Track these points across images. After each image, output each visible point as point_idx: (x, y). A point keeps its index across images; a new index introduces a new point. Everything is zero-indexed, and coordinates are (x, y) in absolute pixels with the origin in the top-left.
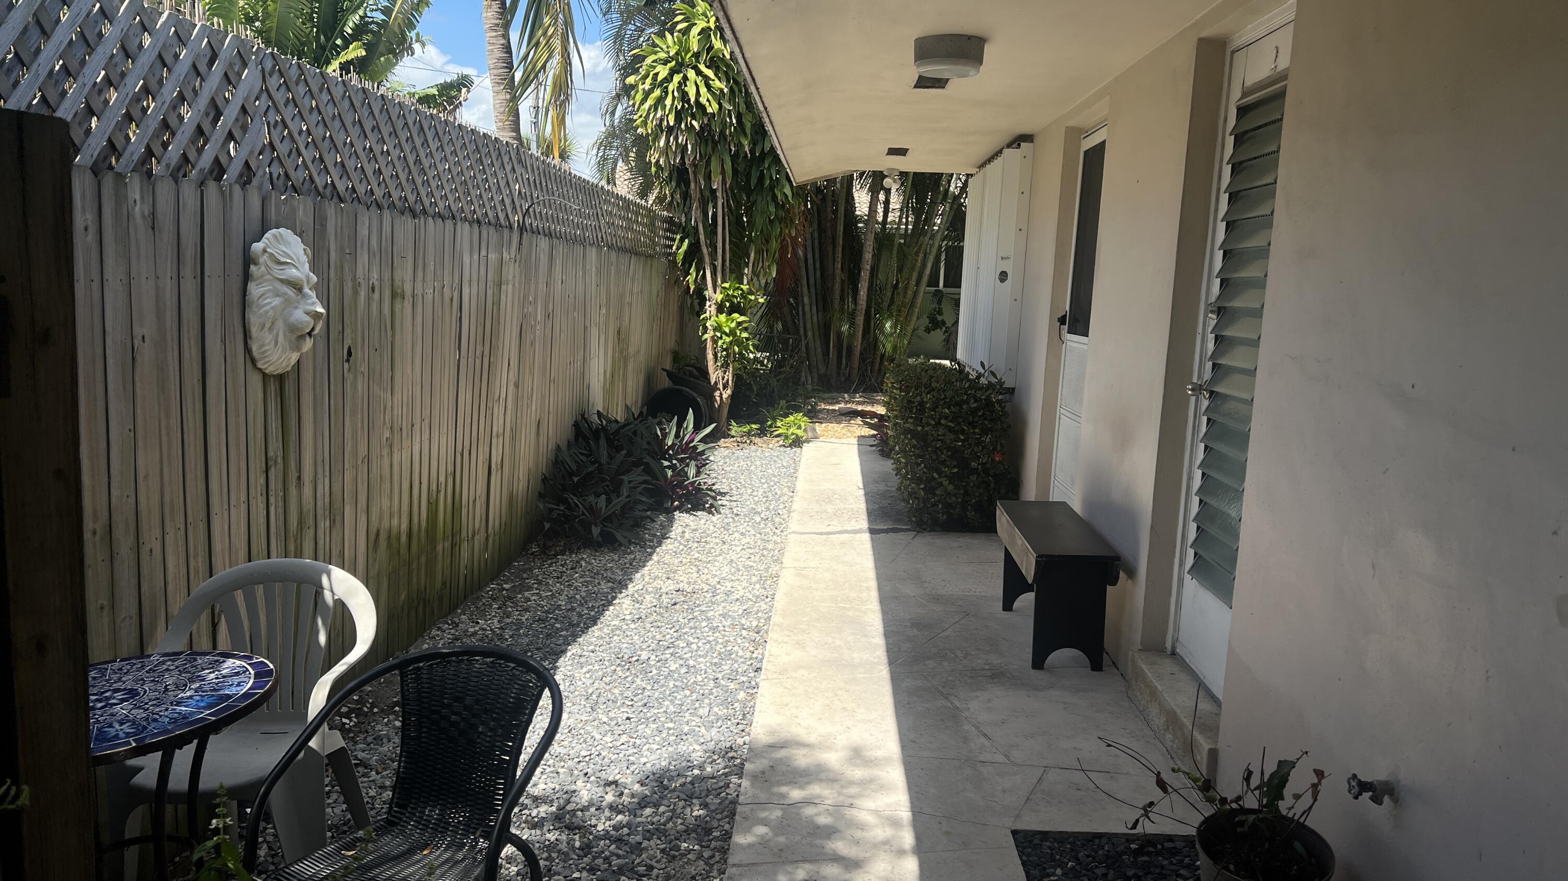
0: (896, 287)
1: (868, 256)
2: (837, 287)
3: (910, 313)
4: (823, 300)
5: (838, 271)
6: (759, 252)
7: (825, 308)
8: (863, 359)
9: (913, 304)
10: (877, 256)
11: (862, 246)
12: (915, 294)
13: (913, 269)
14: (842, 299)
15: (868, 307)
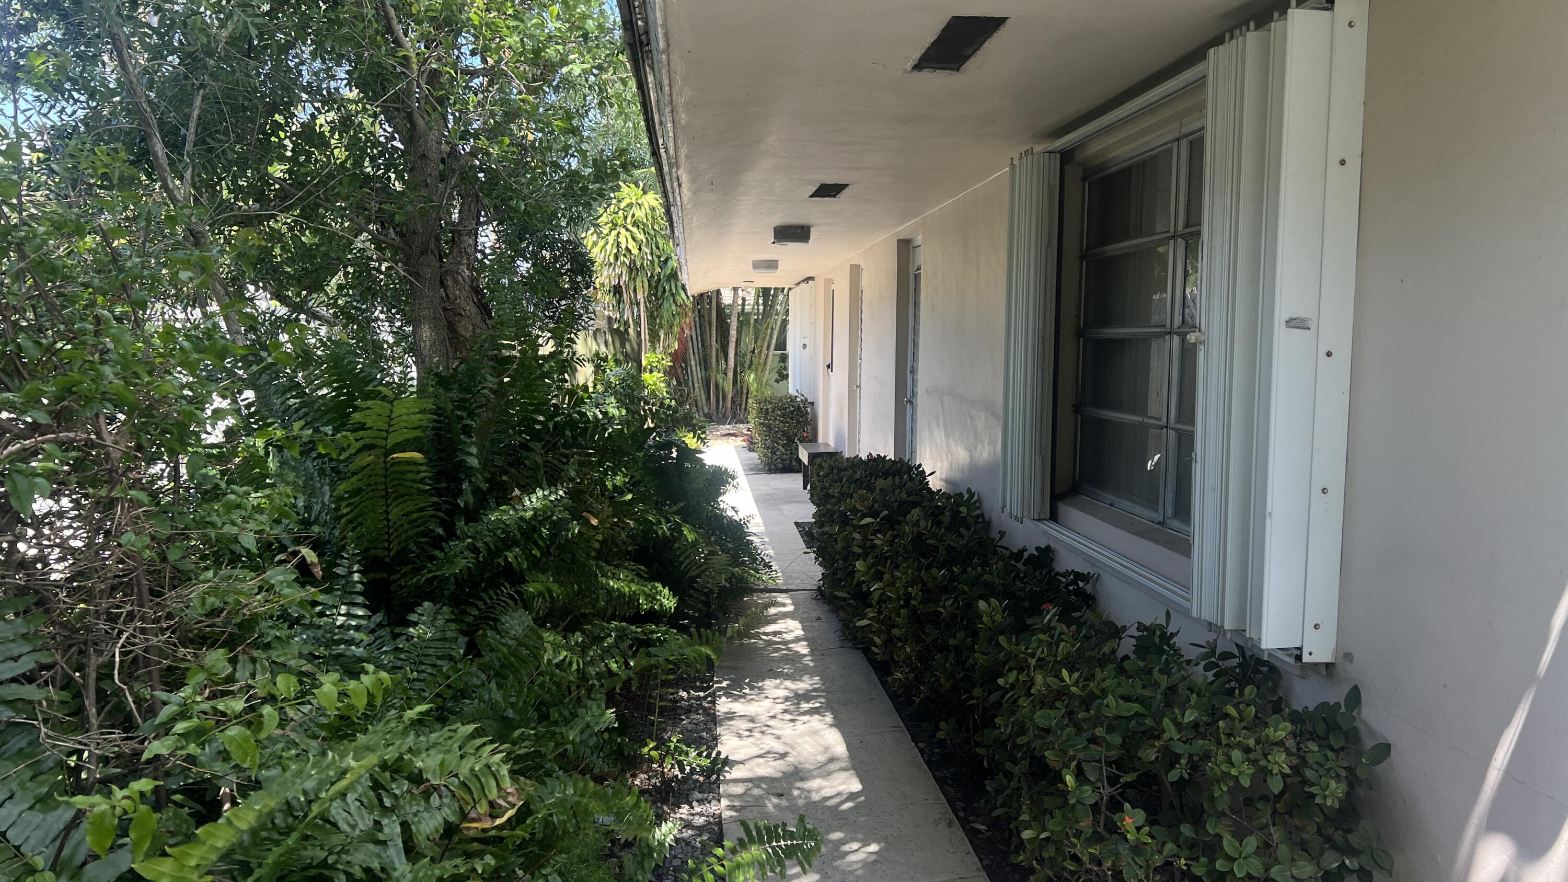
0: (753, 352)
1: (733, 332)
2: (714, 353)
3: (763, 370)
4: (705, 363)
5: (714, 343)
6: (667, 334)
7: (706, 369)
8: (733, 402)
9: (765, 363)
10: (739, 331)
11: (729, 325)
12: (767, 356)
13: (764, 339)
14: (717, 361)
15: (736, 366)
